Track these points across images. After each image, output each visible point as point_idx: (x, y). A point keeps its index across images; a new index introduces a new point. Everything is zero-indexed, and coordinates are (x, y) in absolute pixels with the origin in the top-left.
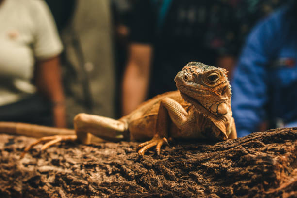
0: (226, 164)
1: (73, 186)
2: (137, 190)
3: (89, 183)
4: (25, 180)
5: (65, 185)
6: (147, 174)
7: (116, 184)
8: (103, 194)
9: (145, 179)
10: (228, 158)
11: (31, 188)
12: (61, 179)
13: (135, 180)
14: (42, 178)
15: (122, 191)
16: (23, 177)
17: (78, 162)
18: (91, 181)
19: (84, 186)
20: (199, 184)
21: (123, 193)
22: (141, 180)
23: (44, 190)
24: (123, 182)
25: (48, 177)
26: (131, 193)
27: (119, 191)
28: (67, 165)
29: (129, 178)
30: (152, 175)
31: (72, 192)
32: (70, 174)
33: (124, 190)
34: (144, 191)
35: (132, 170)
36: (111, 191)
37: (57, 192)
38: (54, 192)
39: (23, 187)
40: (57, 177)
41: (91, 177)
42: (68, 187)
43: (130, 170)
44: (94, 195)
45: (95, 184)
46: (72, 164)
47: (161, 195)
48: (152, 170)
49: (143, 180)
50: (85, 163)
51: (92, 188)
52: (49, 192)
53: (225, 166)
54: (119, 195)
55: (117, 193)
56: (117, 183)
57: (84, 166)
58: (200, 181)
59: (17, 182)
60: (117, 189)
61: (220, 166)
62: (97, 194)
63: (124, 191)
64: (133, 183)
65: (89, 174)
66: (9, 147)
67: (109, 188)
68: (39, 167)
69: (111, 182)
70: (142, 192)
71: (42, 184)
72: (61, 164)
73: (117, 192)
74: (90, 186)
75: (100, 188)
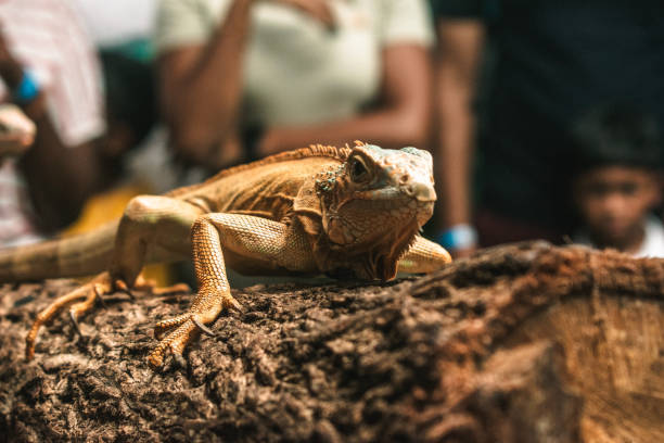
0: (367, 343)
1: (94, 401)
2: (199, 410)
3: (123, 394)
4: (19, 387)
5: (82, 399)
6: (227, 370)
7: (169, 396)
8: (142, 421)
9: (220, 384)
10: (376, 327)
11: (25, 407)
12: (75, 385)
13: (203, 387)
14: (46, 382)
15: (176, 413)
16: (17, 382)
17: (119, 344)
18: (126, 390)
19: (112, 401)
20: (313, 394)
21: (175, 417)
22: (212, 387)
23: (42, 413)
24: (182, 390)
25: (57, 380)
26: (190, 418)
27: (170, 414)
28: (99, 350)
29: (193, 381)
30: (235, 375)
31: (91, 416)
32: (93, 373)
33: (178, 411)
34: (213, 413)
35: (204, 361)
36: (157, 413)
37: (64, 416)
38: (60, 418)
39: (14, 404)
40: (71, 380)
41: (130, 380)
42: (85, 403)
43: (199, 362)
44: (125, 424)
45: (132, 397)
46: (107, 349)
47: (238, 423)
48: (238, 360)
49: (216, 387)
50: (130, 345)
51: (125, 408)
52: (50, 417)
53: (363, 349)
54: (167, 423)
55: (164, 419)
56: (169, 393)
57: (126, 351)
58: (315, 387)
59: (6, 392)
60: (168, 408)
61: (355, 350)
62: (131, 420)
63: (178, 414)
64: (198, 394)
65: (129, 372)
66: (15, 312)
67: (154, 407)
68: (51, 355)
69: (160, 391)
70: (208, 415)
71: (44, 398)
72: (90, 348)
73: (166, 416)
74: (123, 403)
75: (141, 404)
